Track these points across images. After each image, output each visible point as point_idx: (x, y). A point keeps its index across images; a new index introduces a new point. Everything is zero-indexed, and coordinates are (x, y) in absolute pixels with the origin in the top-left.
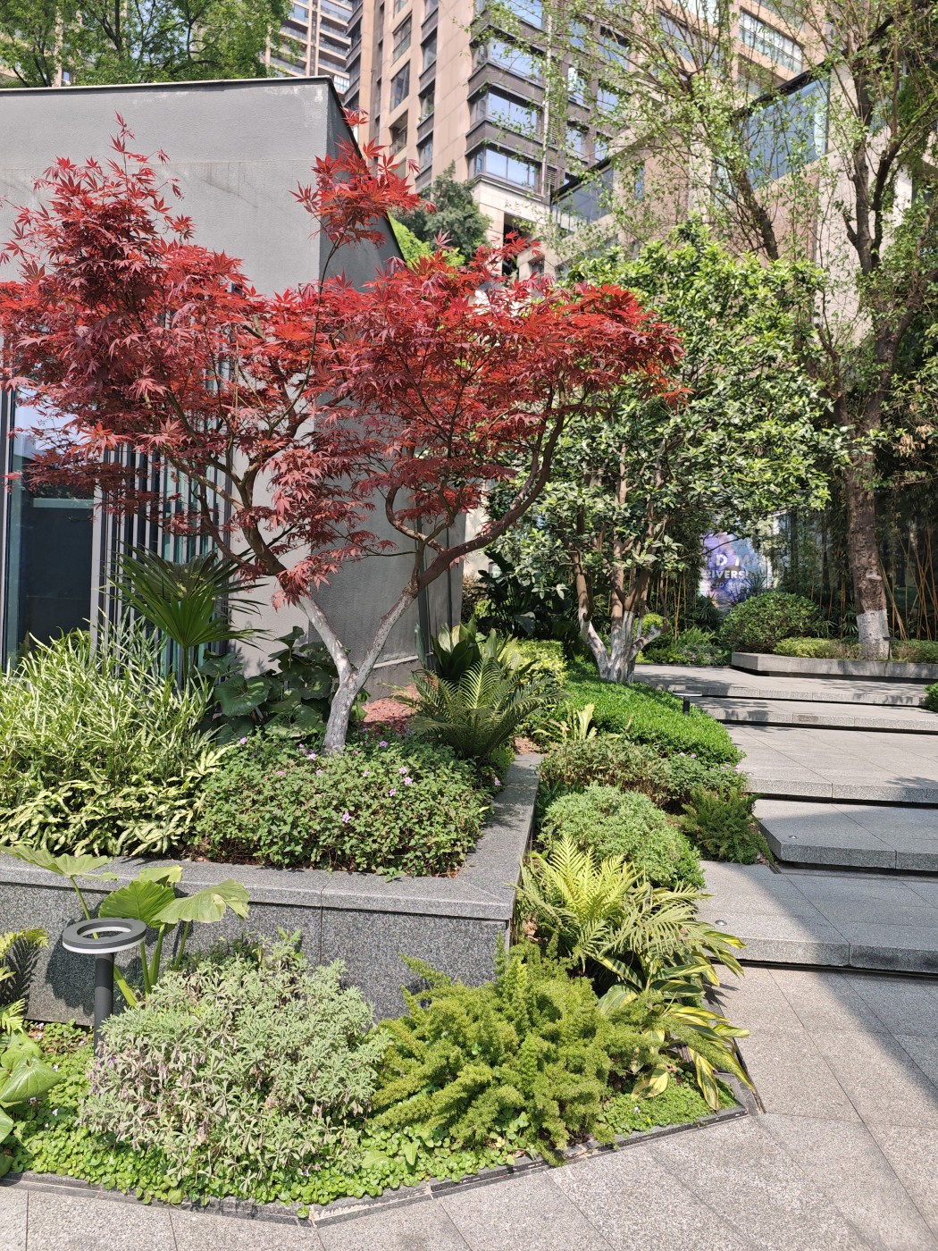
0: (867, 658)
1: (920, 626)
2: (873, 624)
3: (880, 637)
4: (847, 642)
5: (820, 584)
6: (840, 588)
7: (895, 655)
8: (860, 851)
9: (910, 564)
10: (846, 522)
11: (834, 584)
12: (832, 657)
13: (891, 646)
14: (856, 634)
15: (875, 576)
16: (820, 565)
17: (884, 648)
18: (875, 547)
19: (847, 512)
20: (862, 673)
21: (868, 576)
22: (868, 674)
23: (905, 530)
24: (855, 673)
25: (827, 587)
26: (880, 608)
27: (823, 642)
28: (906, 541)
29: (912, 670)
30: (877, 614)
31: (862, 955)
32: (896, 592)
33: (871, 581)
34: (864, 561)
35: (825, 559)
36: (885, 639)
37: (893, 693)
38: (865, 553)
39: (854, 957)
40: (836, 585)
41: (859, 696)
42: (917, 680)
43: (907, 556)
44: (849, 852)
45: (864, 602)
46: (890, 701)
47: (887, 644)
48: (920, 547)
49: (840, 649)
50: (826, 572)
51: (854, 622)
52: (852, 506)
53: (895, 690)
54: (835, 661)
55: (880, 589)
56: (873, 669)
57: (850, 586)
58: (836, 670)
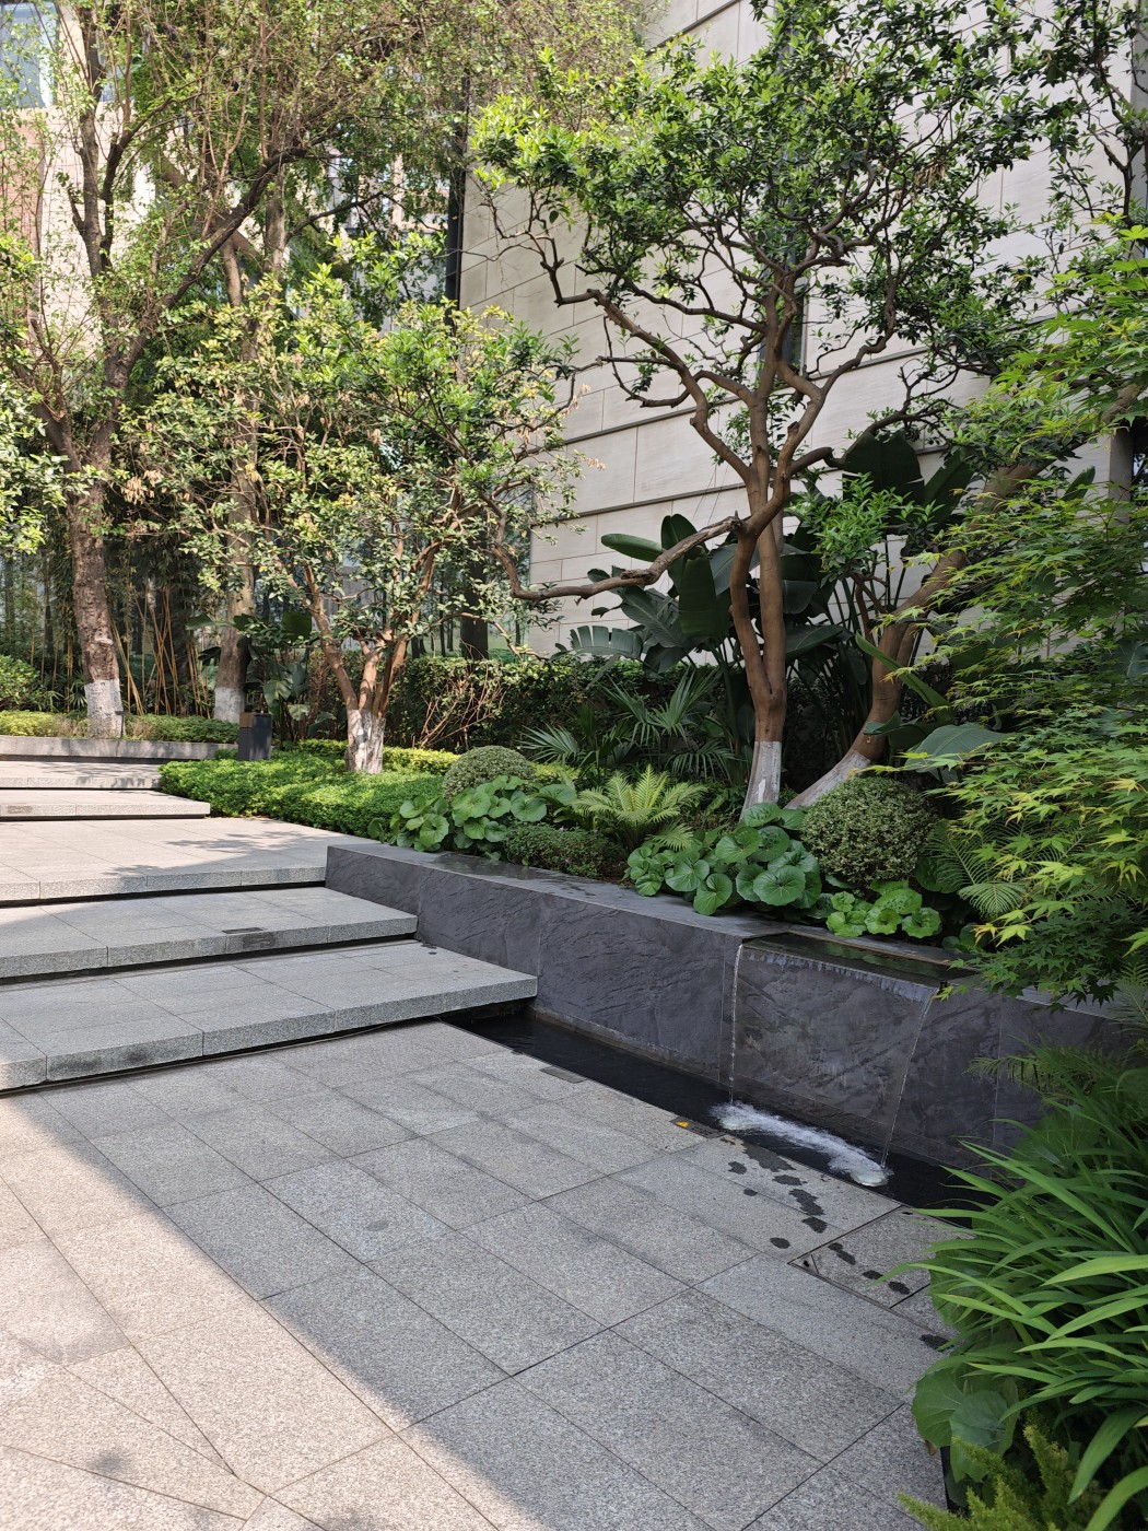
0: (97, 736)
1: (158, 699)
2: (104, 694)
3: (112, 711)
4: (74, 717)
5: (43, 646)
6: (66, 652)
7: (129, 733)
8: (66, 954)
9: (146, 628)
10: (70, 572)
11: (59, 645)
12: (55, 735)
13: (125, 721)
14: (83, 708)
15: (105, 639)
16: (42, 622)
17: (117, 724)
18: (105, 605)
19: (72, 560)
20: (90, 754)
21: (97, 639)
22: (97, 754)
23: (142, 588)
24: (82, 754)
25: (50, 650)
26: (112, 677)
27: (44, 717)
28: (142, 601)
29: (147, 749)
30: (108, 683)
31: (61, 1066)
32: (132, 660)
33: (101, 645)
34: (92, 620)
35: (48, 615)
36: (118, 713)
37: (124, 775)
38: (94, 611)
39: (51, 1070)
40: (62, 647)
41: (84, 780)
42: (153, 761)
43: (144, 620)
44: (54, 957)
45: (92, 670)
46: (119, 785)
47: (119, 719)
48: (159, 609)
49: (66, 724)
50: (49, 632)
51: (82, 693)
52: (78, 554)
53: (126, 771)
54: (58, 740)
55: (111, 655)
56: (103, 748)
57: (77, 650)
58: (59, 751)
